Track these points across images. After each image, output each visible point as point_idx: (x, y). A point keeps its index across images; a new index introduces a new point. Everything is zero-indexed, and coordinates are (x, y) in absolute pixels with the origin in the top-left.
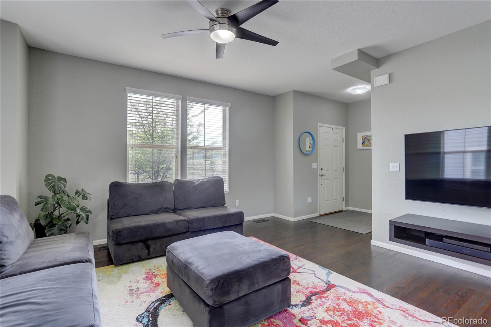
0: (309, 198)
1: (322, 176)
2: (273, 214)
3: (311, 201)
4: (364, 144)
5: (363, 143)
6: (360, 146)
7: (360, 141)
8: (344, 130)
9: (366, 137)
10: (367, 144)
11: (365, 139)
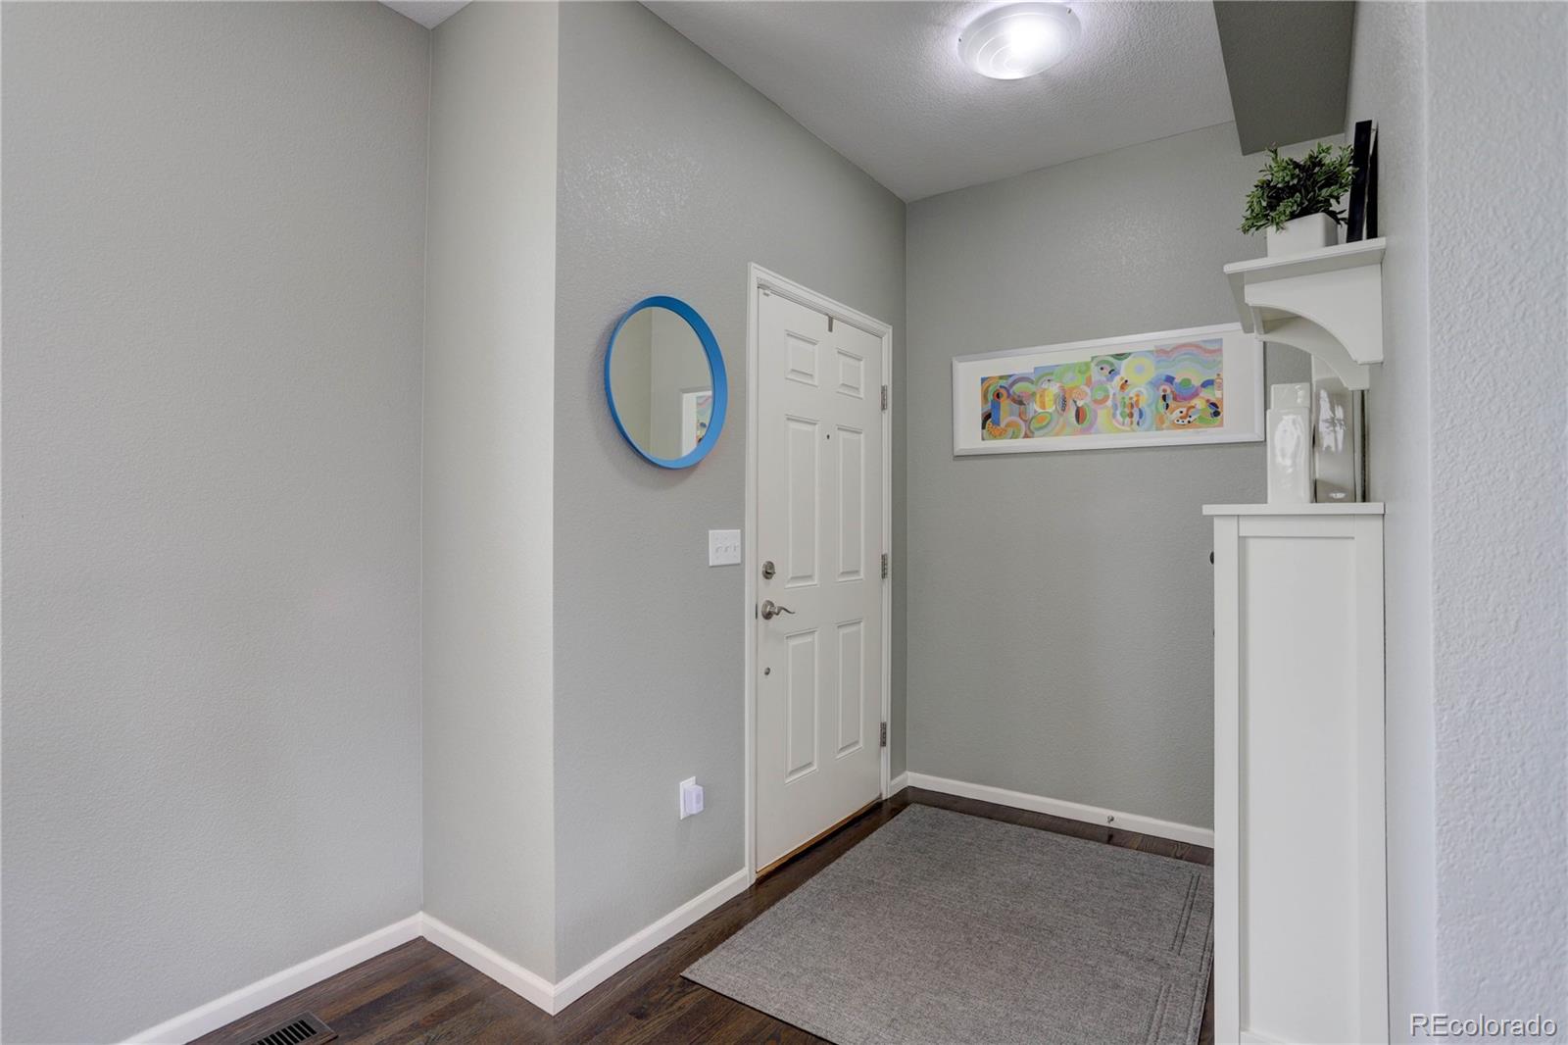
0: (689, 786)
1: (768, 616)
2: (421, 916)
3: (695, 808)
4: (997, 423)
5: (987, 417)
6: (969, 435)
7: (969, 406)
8: (887, 342)
9: (1003, 383)
10: (1008, 425)
11: (998, 396)
